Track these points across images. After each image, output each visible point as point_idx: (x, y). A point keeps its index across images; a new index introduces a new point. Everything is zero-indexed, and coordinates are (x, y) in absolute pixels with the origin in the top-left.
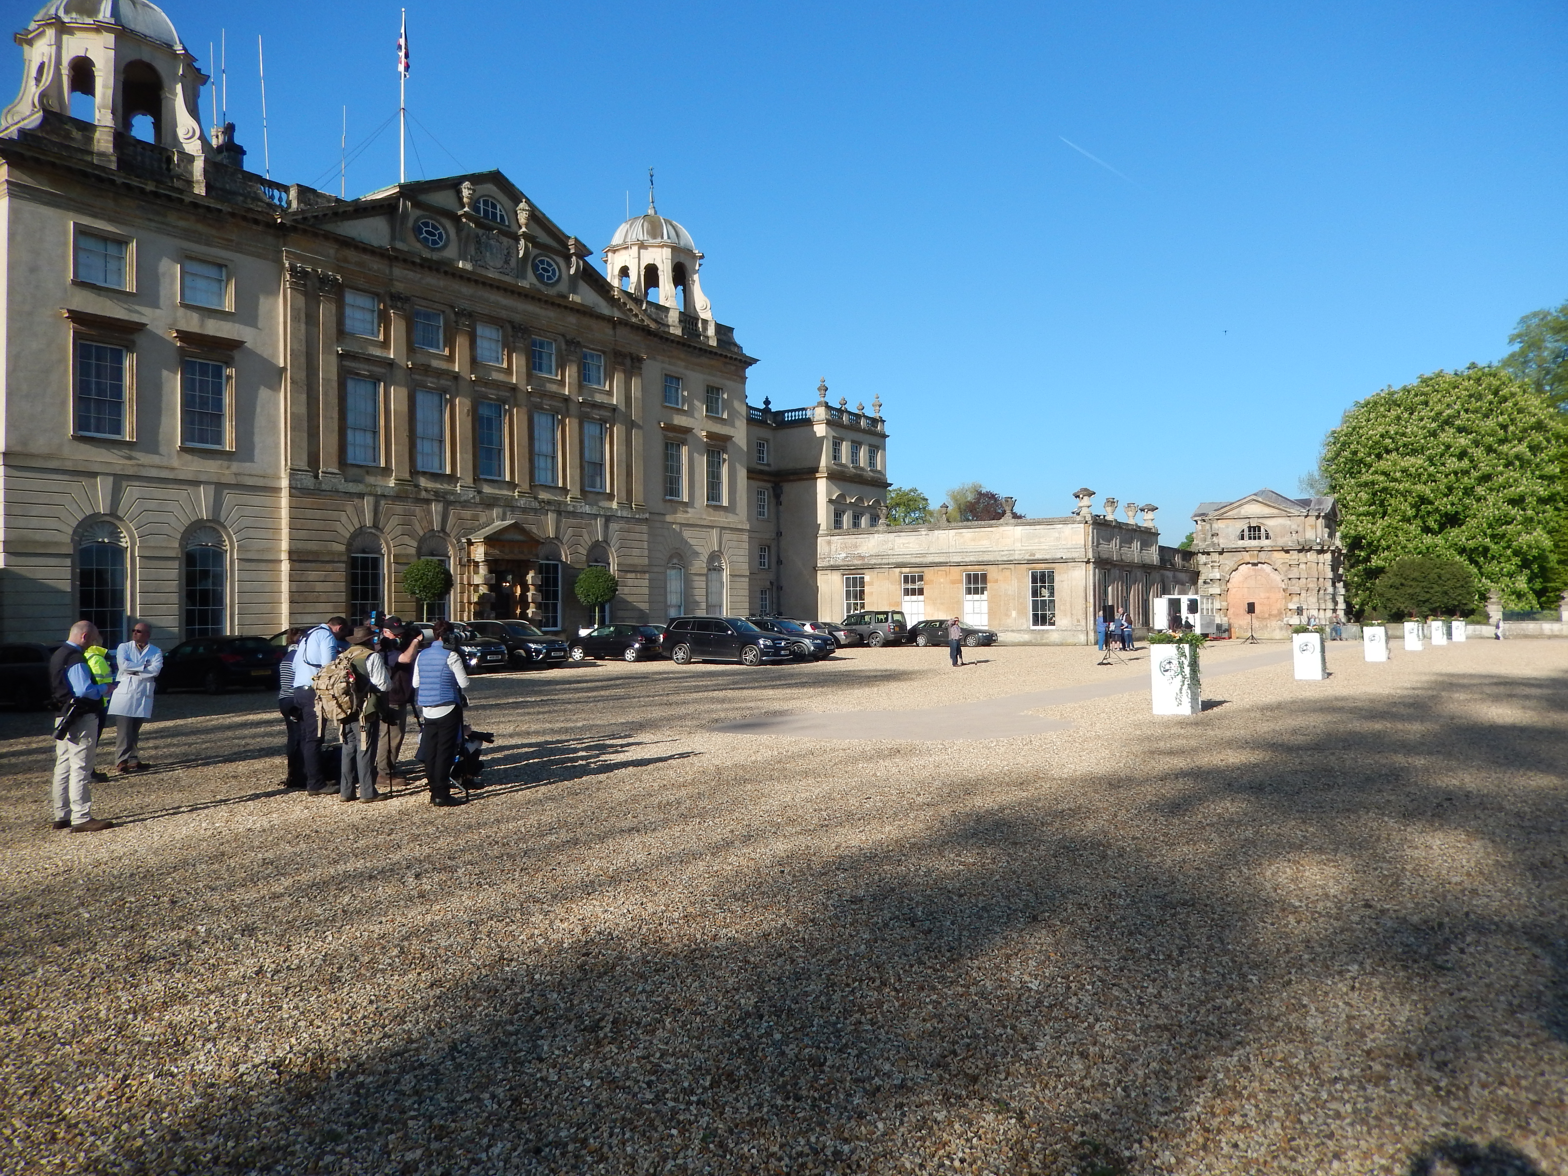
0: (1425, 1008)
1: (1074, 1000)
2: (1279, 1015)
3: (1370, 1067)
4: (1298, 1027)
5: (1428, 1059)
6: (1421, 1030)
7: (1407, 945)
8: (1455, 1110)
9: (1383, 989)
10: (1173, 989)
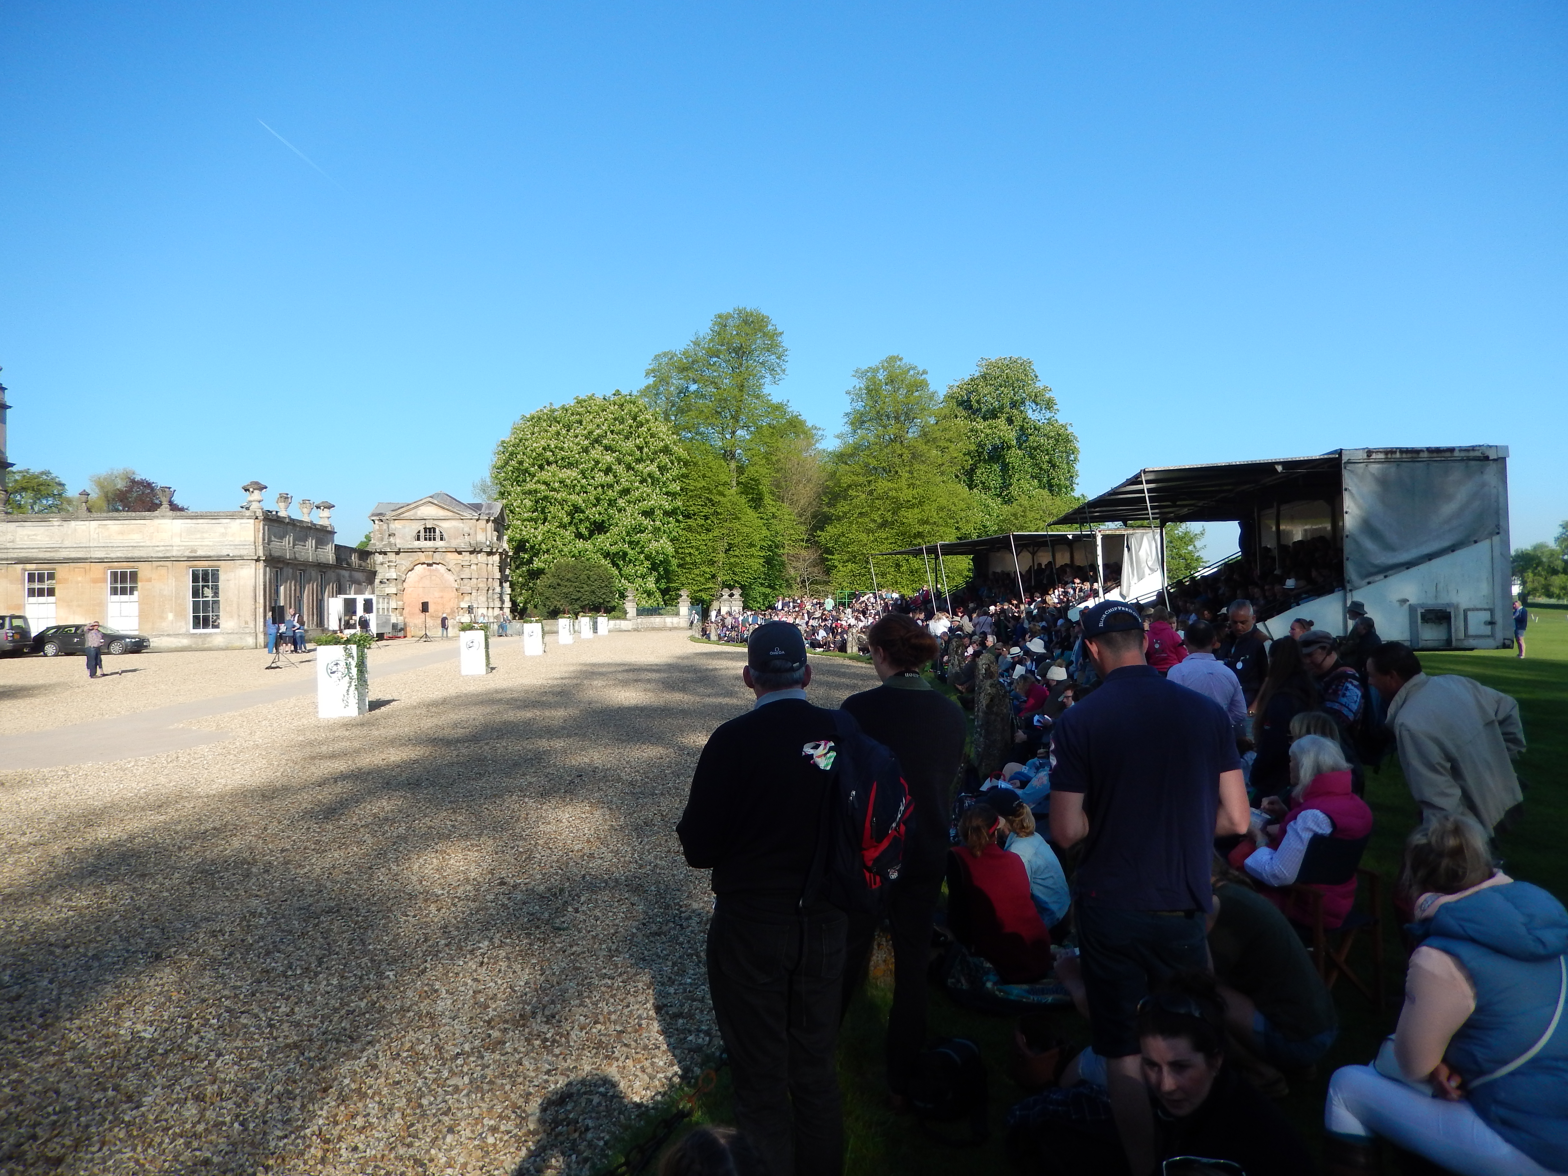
0: (542, 969)
2: (411, 1005)
3: (490, 1036)
4: (428, 1013)
5: (539, 1015)
6: (536, 990)
7: (532, 914)
8: (557, 1056)
9: (508, 959)
10: (308, 1003)
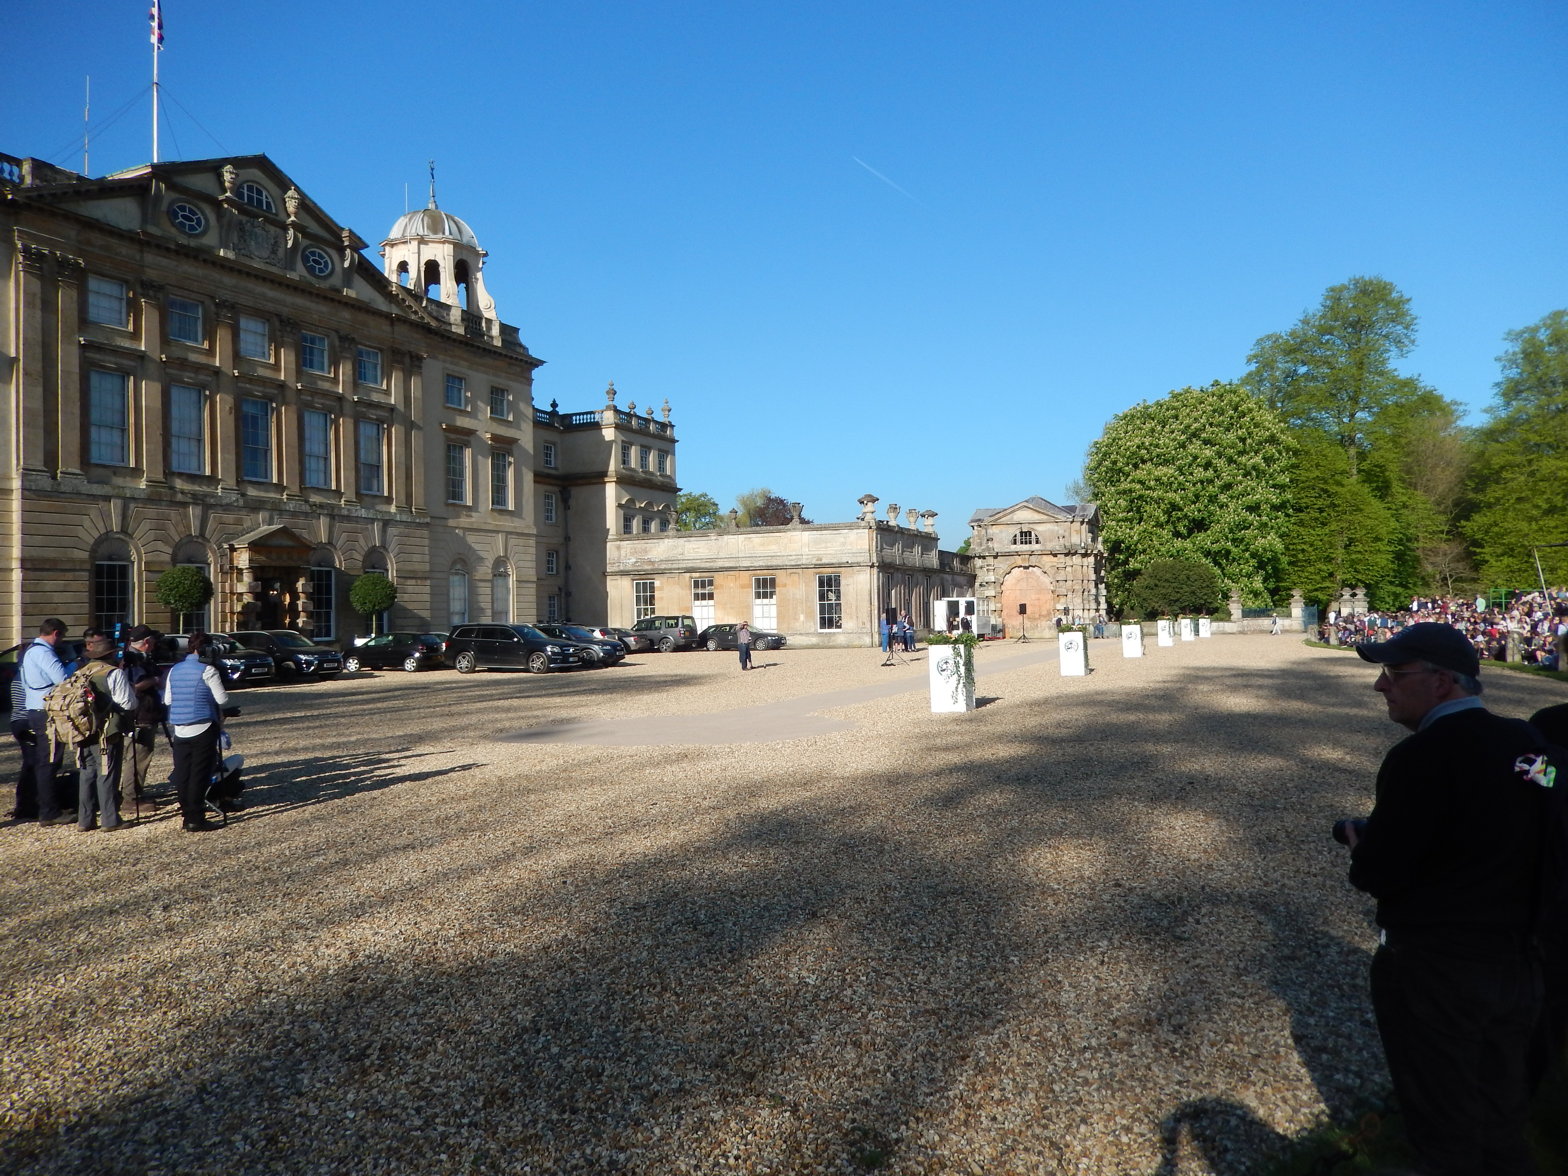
0: (1165, 977)
1: (849, 992)
2: (1036, 993)
3: (1116, 1035)
4: (1053, 1003)
5: (1165, 1023)
6: (1160, 998)
7: (1151, 920)
8: (1188, 1068)
9: (1129, 961)
10: (942, 975)
